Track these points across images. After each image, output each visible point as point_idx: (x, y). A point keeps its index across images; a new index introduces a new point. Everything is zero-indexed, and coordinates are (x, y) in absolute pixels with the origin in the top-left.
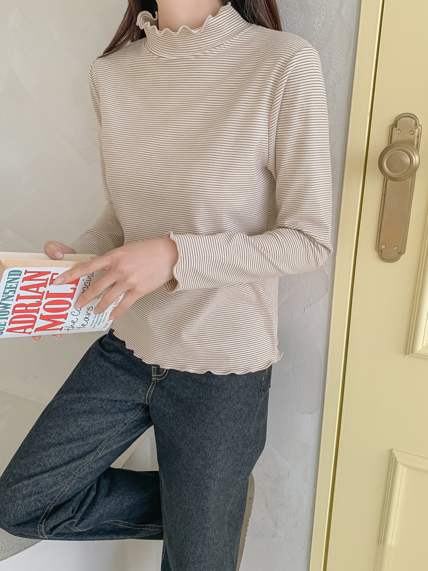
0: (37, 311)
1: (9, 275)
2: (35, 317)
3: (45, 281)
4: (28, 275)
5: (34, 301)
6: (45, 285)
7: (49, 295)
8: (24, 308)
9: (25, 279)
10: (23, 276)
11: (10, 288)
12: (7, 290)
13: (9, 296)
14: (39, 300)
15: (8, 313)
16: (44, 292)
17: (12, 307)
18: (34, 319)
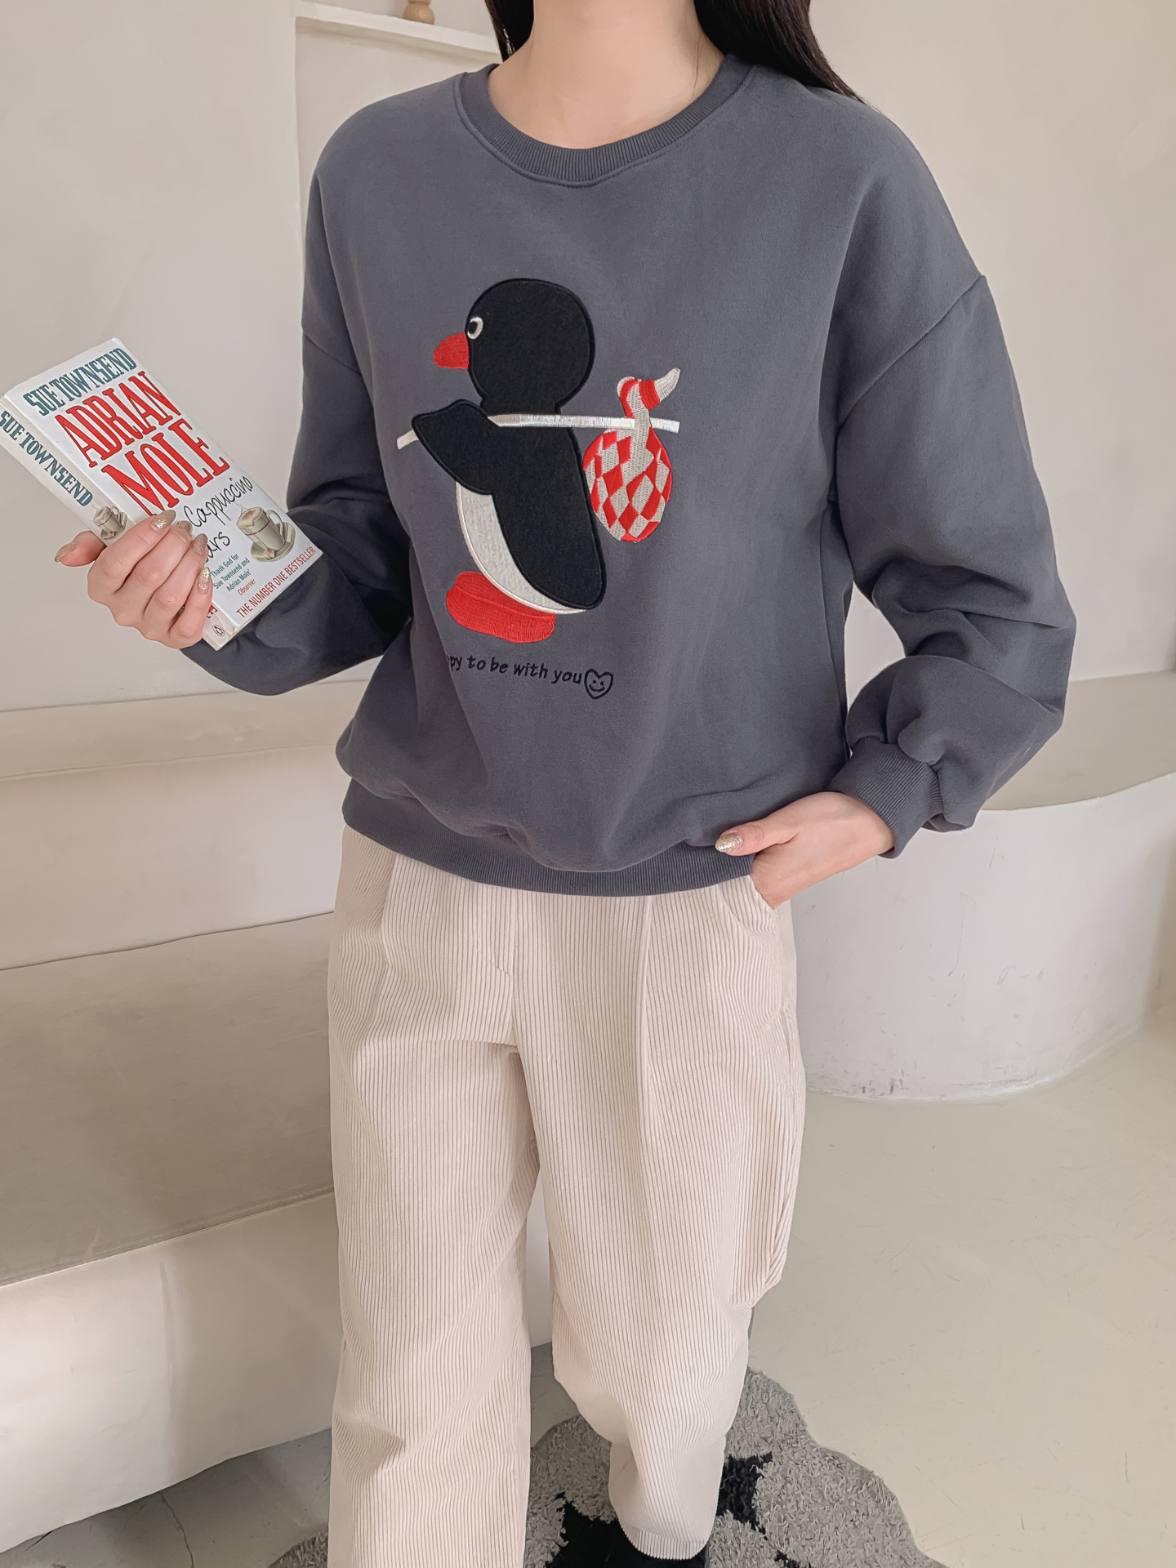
0: (129, 441)
1: (116, 351)
2: (119, 446)
3: (163, 416)
4: (143, 380)
5: (130, 422)
7: (161, 440)
8: (109, 416)
9: (135, 381)
10: (134, 373)
11: (105, 367)
12: (99, 366)
13: (96, 375)
14: (140, 430)
15: (77, 394)
16: (155, 428)
17: (92, 393)
18: (115, 446)
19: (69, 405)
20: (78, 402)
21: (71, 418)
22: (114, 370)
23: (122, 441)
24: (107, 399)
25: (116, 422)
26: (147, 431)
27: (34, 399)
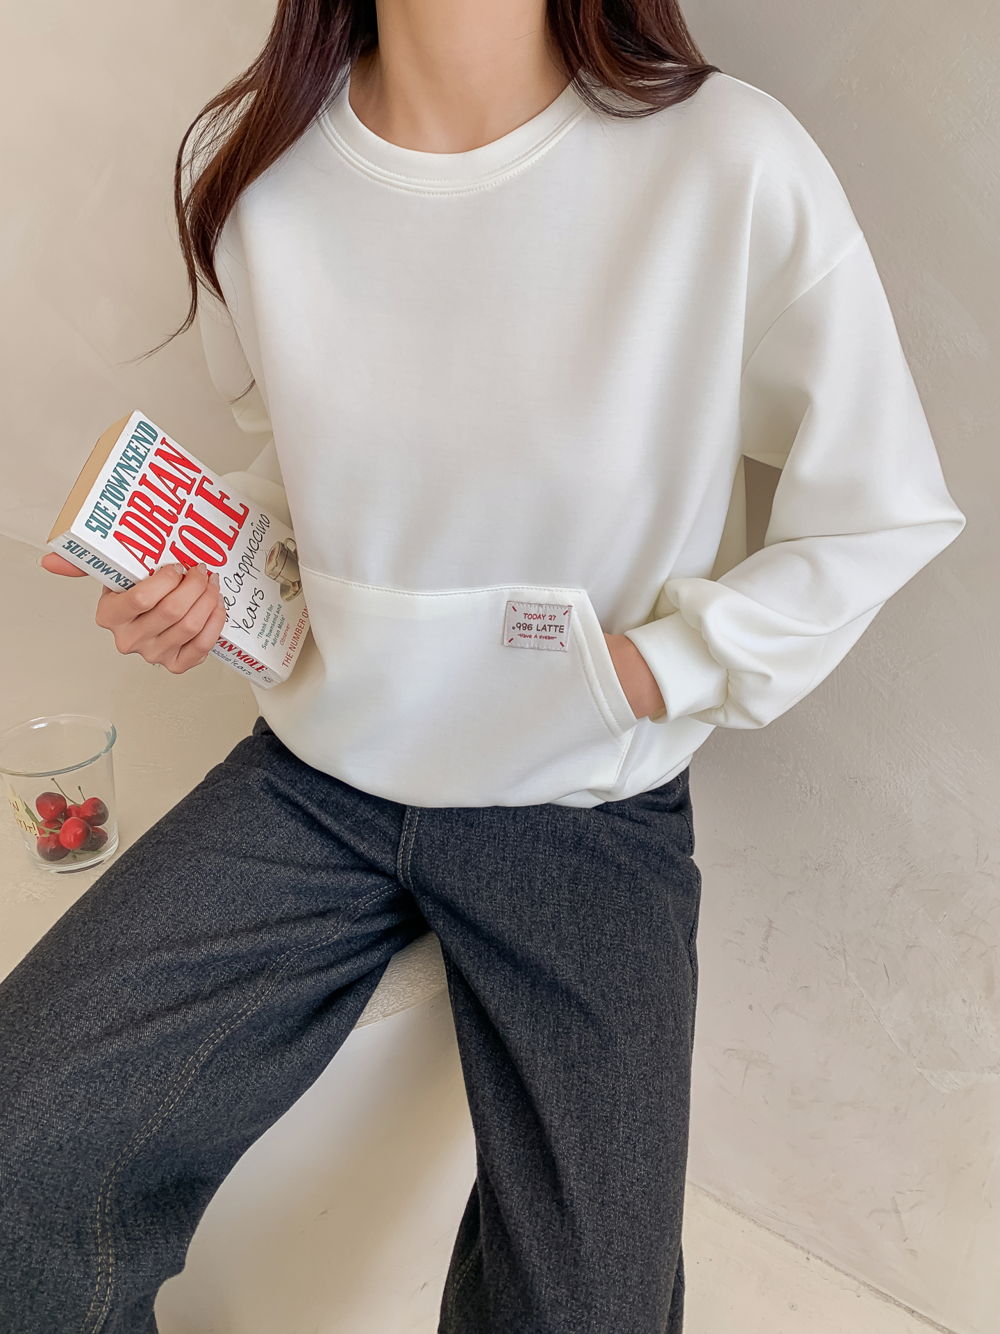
0: (169, 530)
1: (139, 427)
2: (163, 541)
3: (189, 482)
5: (166, 507)
6: (188, 489)
8: (148, 509)
9: (160, 453)
11: (135, 450)
12: (130, 453)
13: (130, 466)
14: (175, 511)
15: (122, 497)
16: (185, 500)
17: (131, 490)
18: (160, 543)
19: (120, 514)
20: (125, 508)
21: (125, 530)
22: (142, 451)
23: (164, 534)
24: (144, 490)
25: (155, 514)
26: (179, 509)
27: (94, 524)
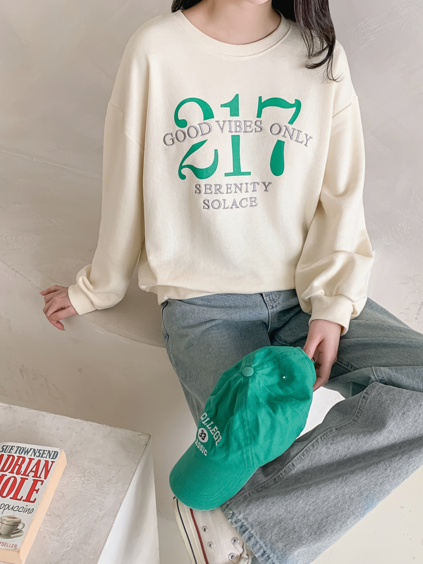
0: (12, 472)
1: (55, 452)
2: (6, 471)
3: (38, 476)
4: (50, 464)
5: (23, 470)
6: (35, 476)
7: (23, 480)
8: (19, 463)
9: (47, 462)
10: (50, 460)
11: (43, 453)
12: (42, 452)
13: (36, 453)
14: (22, 473)
15: (20, 453)
16: (29, 476)
17: (25, 456)
18: (4, 470)
22: (44, 455)
24: (27, 461)
25: (17, 467)
